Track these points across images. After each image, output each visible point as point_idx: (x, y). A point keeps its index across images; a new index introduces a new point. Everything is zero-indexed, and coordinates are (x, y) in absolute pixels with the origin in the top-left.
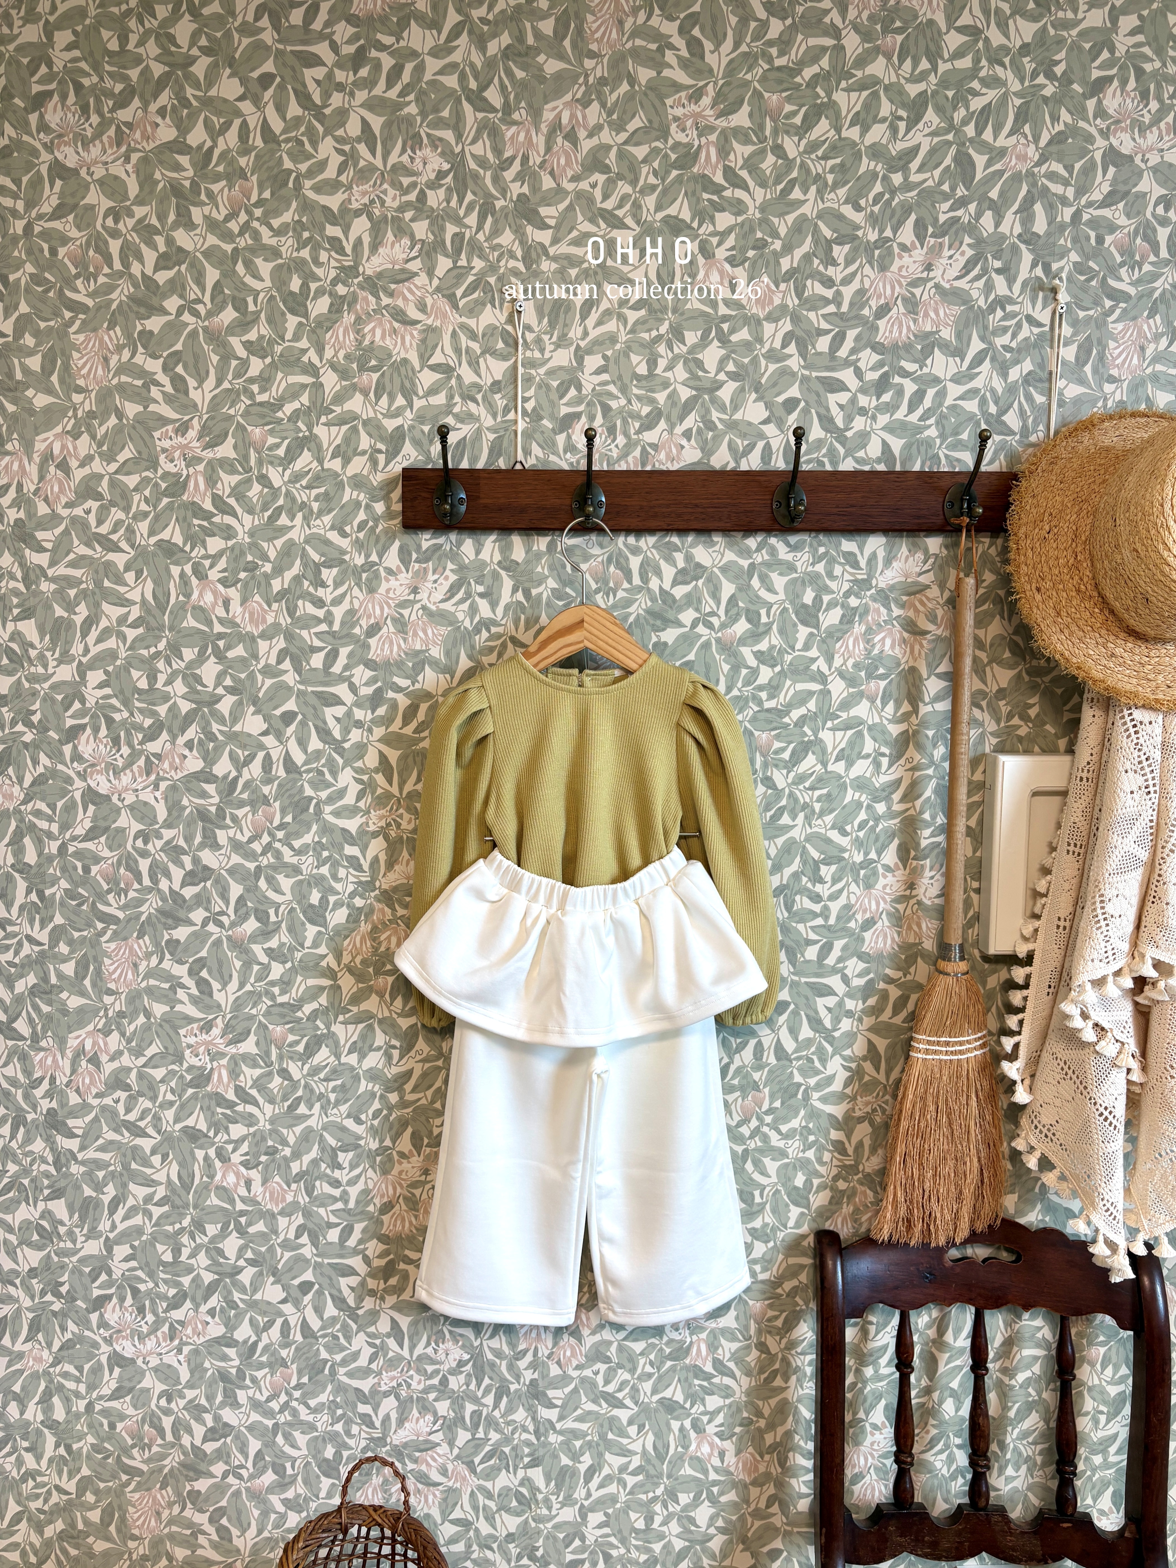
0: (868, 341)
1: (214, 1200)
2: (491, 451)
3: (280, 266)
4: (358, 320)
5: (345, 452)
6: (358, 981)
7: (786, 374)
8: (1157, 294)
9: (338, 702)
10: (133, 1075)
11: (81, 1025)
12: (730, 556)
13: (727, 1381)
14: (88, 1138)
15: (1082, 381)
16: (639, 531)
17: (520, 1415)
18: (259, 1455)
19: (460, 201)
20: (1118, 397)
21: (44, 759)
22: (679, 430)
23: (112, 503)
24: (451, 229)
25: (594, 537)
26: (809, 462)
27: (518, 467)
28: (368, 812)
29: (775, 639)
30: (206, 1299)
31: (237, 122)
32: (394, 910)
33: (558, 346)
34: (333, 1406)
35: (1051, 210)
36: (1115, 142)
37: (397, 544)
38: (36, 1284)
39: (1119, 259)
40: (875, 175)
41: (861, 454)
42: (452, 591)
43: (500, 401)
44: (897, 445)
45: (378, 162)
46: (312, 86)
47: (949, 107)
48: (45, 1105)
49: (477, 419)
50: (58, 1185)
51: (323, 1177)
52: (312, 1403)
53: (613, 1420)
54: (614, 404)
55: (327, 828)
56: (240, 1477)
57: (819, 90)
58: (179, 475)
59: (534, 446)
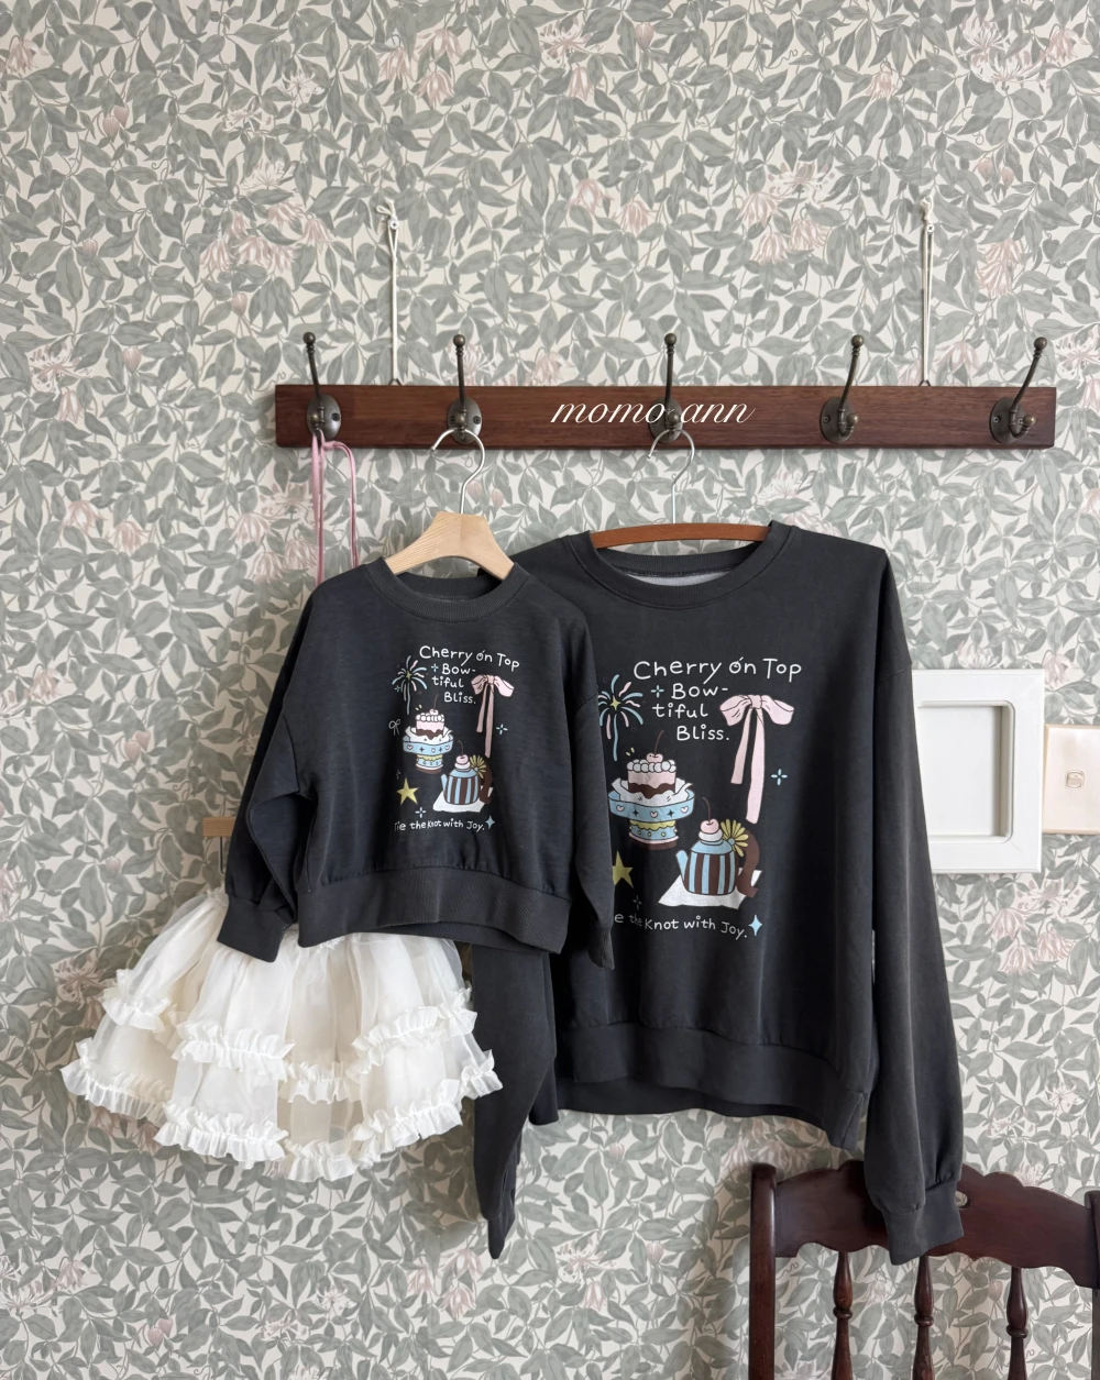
0: (741, 259)
1: (88, 1143)
2: (367, 368)
3: (156, 187)
4: (233, 240)
5: (220, 371)
7: (661, 291)
8: (1022, 217)
9: (214, 623)
12: (609, 475)
13: (623, 1325)
15: (953, 300)
16: (519, 447)
17: (409, 1365)
19: (335, 124)
20: (989, 316)
22: (555, 348)
24: (325, 151)
25: (472, 454)
27: (395, 384)
28: (243, 737)
30: (81, 1247)
31: (113, 51)
33: (433, 264)
34: (214, 1358)
35: (915, 134)
36: (975, 71)
37: (273, 463)
39: (983, 183)
40: (743, 101)
41: (738, 371)
42: (329, 509)
43: (375, 319)
44: (773, 362)
45: (253, 88)
46: (187, 16)
47: (813, 36)
49: (353, 337)
52: (193, 1355)
53: (506, 1368)
54: (490, 322)
55: (203, 754)
57: (686, 19)
58: (51, 395)
59: (411, 365)
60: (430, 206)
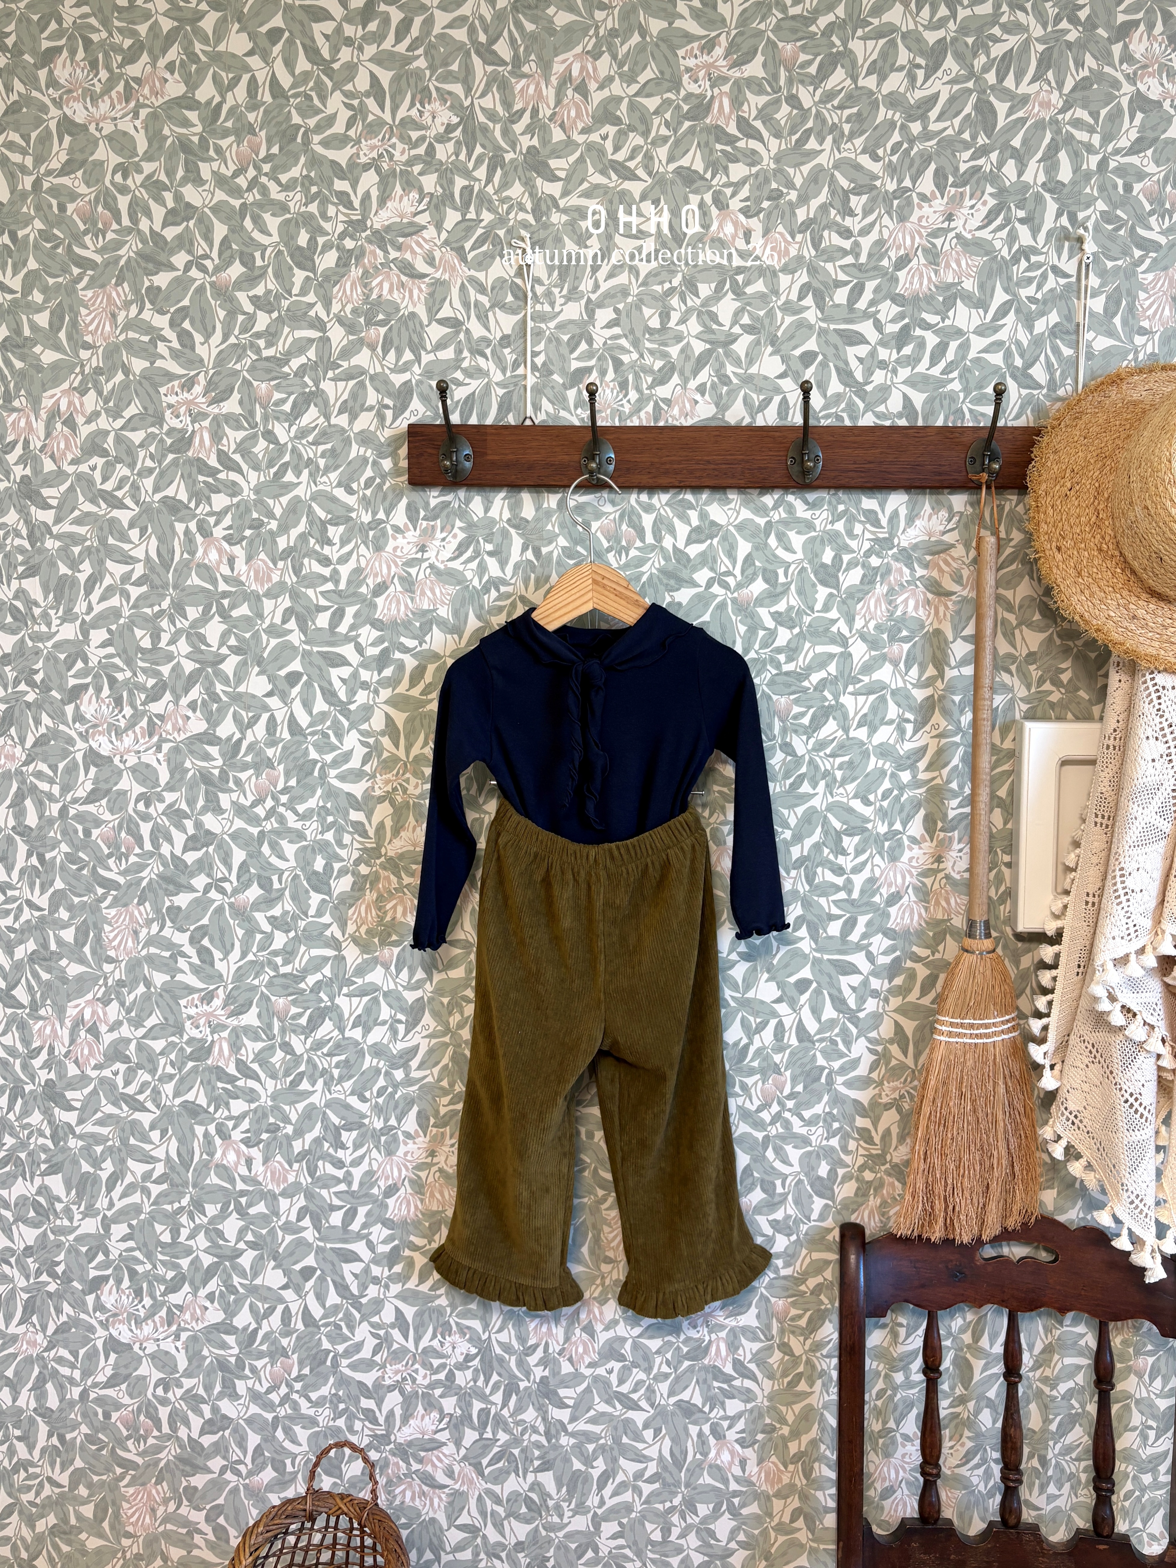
0: (887, 292)
1: (213, 1179)
2: (500, 406)
3: (288, 221)
4: (366, 273)
5: (353, 408)
6: (363, 952)
7: (803, 326)
9: (344, 662)
10: (133, 1046)
11: (80, 993)
12: (746, 514)
13: (748, 1383)
14: (87, 1110)
15: (1111, 333)
16: (652, 488)
17: (530, 1415)
18: (258, 1450)
19: (469, 155)
20: (1149, 350)
21: (46, 720)
22: (693, 384)
23: (118, 460)
24: (460, 182)
25: (605, 494)
26: (827, 417)
27: (528, 422)
28: (373, 776)
29: (793, 599)
30: (205, 1283)
31: (246, 78)
32: (400, 878)
33: (568, 299)
34: (335, 1400)
35: (1076, 158)
36: (1142, 88)
37: (404, 501)
38: (32, 1264)
39: (1148, 208)
40: (893, 124)
41: (881, 408)
42: (461, 549)
43: (509, 355)
44: (918, 399)
45: (387, 117)
46: (320, 41)
47: (968, 54)
48: (44, 1076)
49: (486, 374)
50: (55, 1160)
51: (326, 1157)
52: (314, 1396)
53: (628, 1422)
54: (625, 358)
55: (331, 793)
56: (238, 1473)
57: (834, 38)
58: (183, 431)
59: (544, 401)
60: (566, 239)
